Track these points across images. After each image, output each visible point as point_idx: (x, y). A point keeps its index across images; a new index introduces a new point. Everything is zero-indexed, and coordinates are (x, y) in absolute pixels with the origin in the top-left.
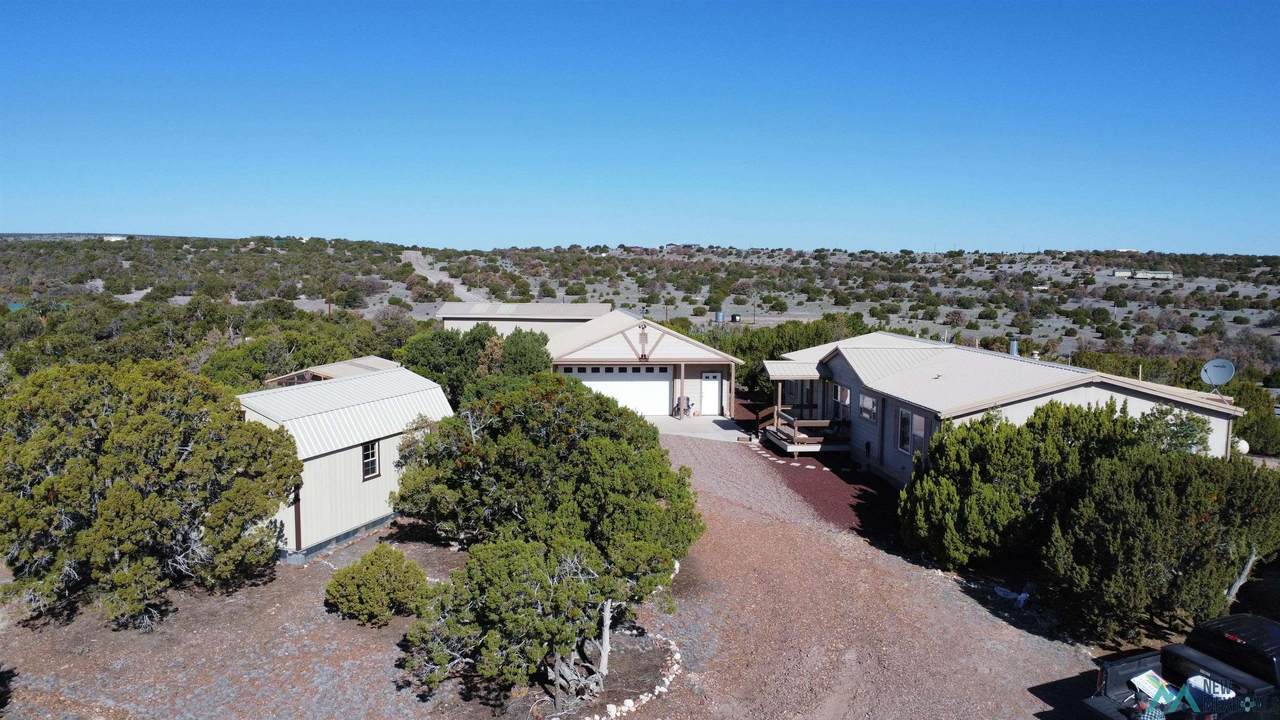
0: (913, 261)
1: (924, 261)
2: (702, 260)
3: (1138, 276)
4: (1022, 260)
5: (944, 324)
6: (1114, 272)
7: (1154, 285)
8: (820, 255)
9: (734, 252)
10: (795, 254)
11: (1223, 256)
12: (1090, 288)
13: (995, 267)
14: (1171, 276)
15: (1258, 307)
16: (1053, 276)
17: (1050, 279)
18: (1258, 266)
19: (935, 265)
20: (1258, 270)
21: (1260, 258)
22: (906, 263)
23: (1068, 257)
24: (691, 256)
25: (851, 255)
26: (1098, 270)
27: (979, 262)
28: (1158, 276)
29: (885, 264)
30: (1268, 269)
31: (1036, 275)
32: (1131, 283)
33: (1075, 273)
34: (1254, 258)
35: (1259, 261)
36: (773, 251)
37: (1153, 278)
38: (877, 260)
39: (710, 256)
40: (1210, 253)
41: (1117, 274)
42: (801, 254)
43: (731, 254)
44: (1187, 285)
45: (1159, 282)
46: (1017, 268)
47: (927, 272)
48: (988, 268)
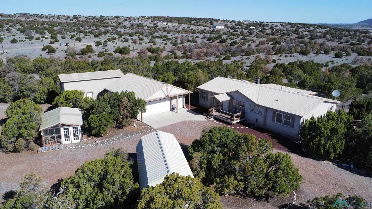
0: (106, 19)
1: (109, 19)
2: (34, 19)
3: (168, 24)
4: (137, 19)
5: (132, 43)
6: (162, 23)
7: (173, 27)
8: (75, 17)
9: (45, 16)
10: (67, 17)
11: (184, 18)
12: (158, 28)
13: (131, 22)
14: (176, 24)
15: (199, 33)
16: (147, 24)
17: (147, 25)
18: (193, 20)
19: (113, 21)
20: (193, 22)
21: (193, 18)
22: (104, 20)
23: (148, 18)
24: (28, 18)
25: (86, 17)
26: (158, 22)
27: (125, 20)
28: (173, 24)
29: (97, 20)
30: (195, 21)
31: (143, 24)
32: (167, 26)
33: (153, 23)
34: (191, 18)
35: (193, 19)
36: (59, 16)
37: (172, 25)
38: (94, 19)
39: (36, 18)
40: (182, 17)
41: (163, 24)
42: (69, 17)
43: (43, 17)
44: (180, 27)
45: (174, 26)
46: (136, 22)
47: (111, 23)
48: (129, 22)
